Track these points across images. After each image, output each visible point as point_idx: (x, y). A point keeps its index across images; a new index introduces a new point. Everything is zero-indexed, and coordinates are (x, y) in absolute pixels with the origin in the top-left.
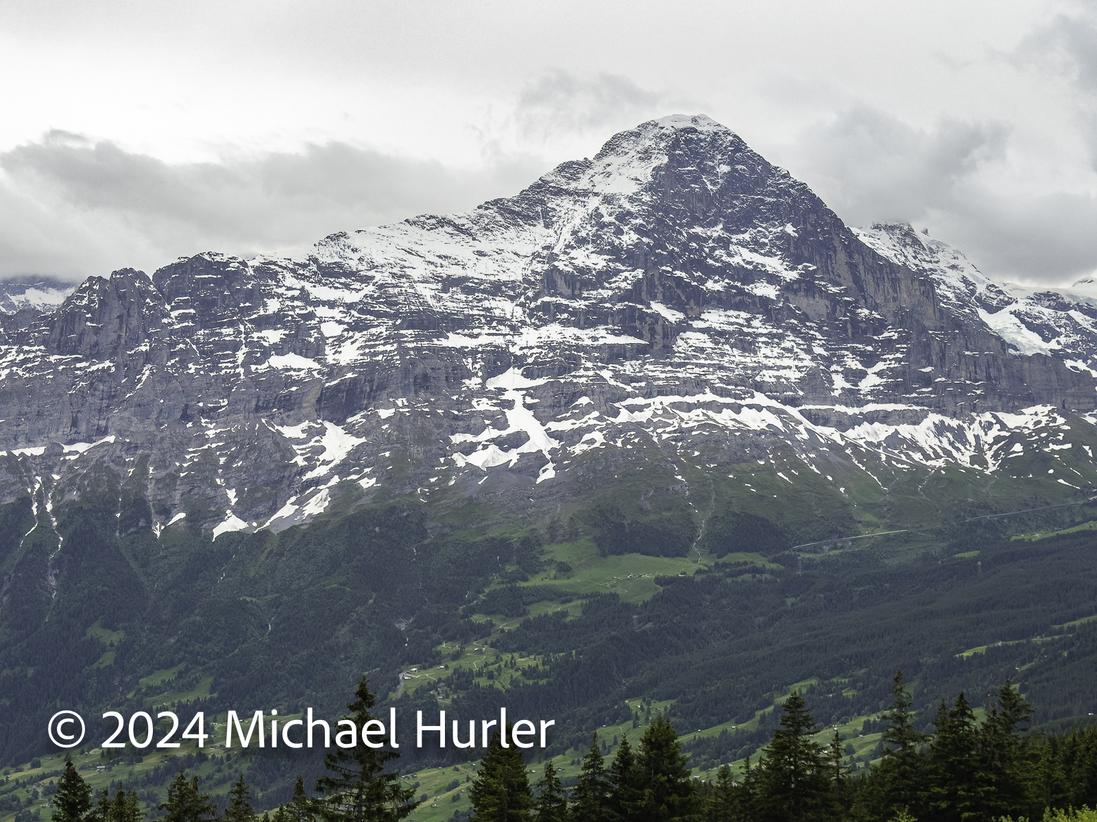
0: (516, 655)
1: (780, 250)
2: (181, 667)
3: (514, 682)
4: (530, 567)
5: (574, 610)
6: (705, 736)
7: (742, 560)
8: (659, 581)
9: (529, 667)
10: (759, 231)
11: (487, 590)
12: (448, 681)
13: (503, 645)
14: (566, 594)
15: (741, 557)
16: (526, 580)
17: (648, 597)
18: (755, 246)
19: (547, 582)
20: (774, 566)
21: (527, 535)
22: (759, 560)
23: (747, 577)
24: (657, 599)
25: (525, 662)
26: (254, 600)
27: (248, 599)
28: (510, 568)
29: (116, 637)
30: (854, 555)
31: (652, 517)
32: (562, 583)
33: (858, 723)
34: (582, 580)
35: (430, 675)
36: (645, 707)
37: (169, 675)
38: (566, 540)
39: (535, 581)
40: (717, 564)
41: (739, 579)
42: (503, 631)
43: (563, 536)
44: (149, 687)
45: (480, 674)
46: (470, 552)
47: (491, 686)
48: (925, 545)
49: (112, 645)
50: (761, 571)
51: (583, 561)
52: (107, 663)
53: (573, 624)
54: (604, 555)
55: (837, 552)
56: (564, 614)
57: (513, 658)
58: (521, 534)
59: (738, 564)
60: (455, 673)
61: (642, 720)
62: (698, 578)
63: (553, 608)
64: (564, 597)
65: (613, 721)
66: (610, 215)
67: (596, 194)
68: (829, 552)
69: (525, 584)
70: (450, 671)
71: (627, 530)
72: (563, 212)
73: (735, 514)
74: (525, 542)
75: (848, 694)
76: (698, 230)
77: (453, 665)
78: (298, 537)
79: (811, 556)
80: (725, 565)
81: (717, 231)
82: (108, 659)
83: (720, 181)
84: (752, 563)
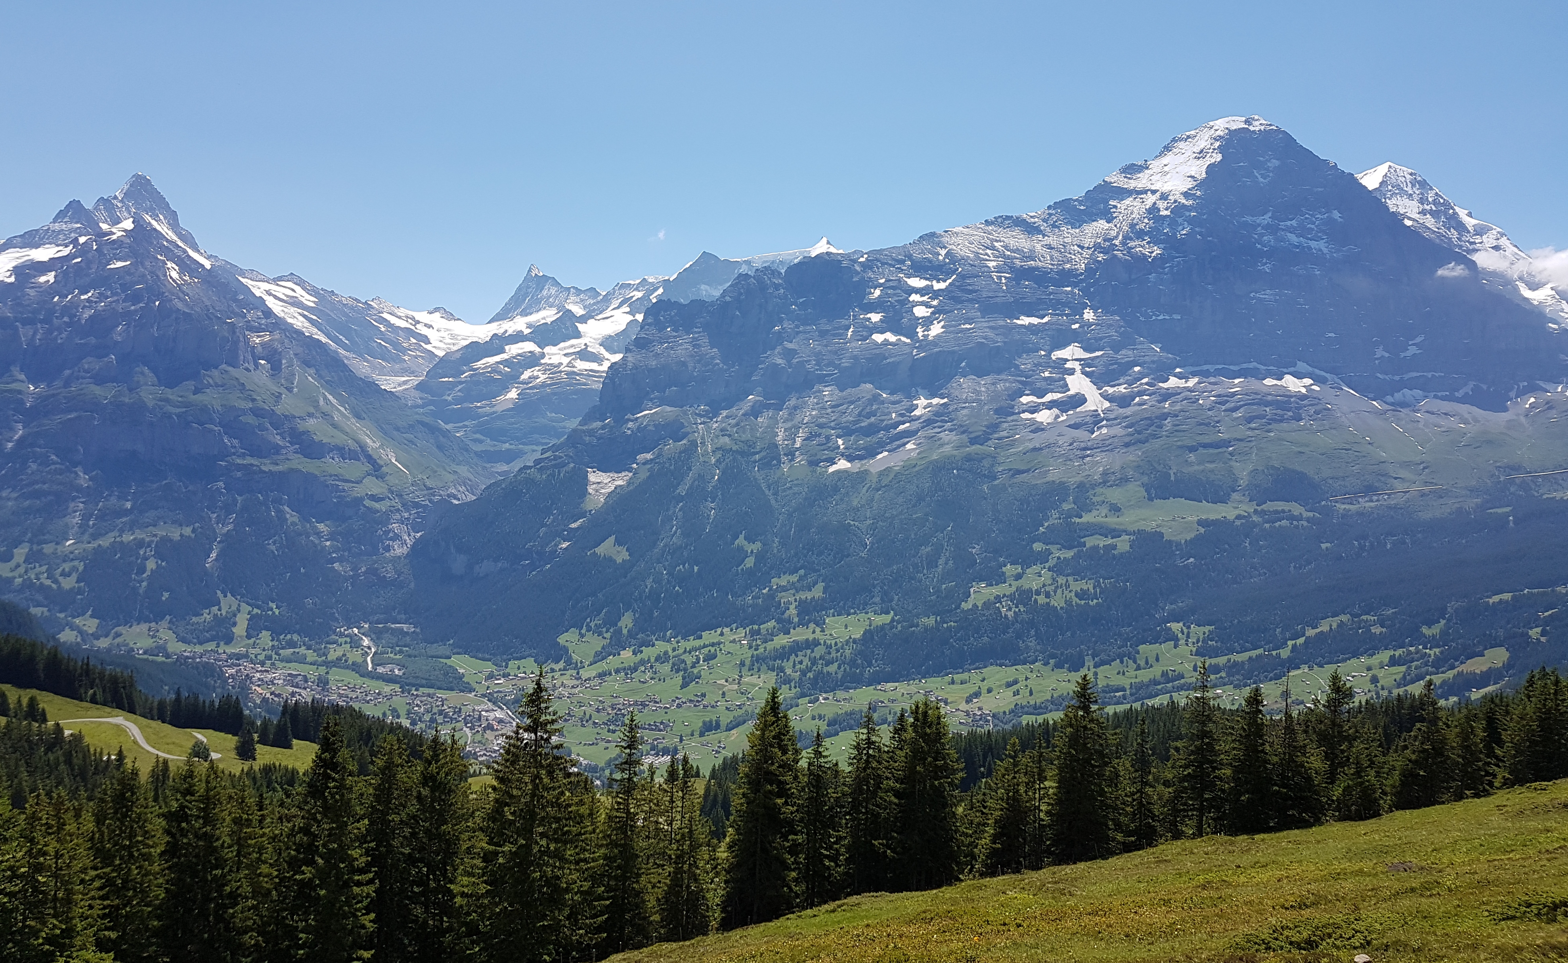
0: (1070, 579)
1: (1326, 234)
2: (802, 572)
3: (1068, 602)
4: (1084, 507)
5: (1123, 544)
6: (1240, 660)
7: (1280, 509)
8: (1200, 523)
9: (1081, 589)
10: (1306, 218)
11: (1046, 524)
12: (1011, 597)
13: (1059, 569)
14: (1114, 530)
15: (1280, 505)
16: (1081, 517)
17: (1190, 536)
18: (1302, 231)
19: (1100, 519)
20: (1311, 514)
21: (1082, 479)
22: (1296, 509)
23: (1284, 523)
24: (1198, 538)
25: (1077, 586)
26: (856, 524)
27: (852, 523)
28: (1066, 506)
29: (756, 547)
30: (1389, 507)
31: (1196, 468)
32: (1112, 521)
33: (1384, 656)
34: (1132, 519)
35: (995, 591)
36: (1185, 630)
37: (794, 578)
38: (1117, 485)
39: (1087, 518)
40: (1256, 511)
41: (1277, 524)
42: (1059, 558)
43: (1114, 481)
44: (778, 586)
45: (1038, 593)
46: (1033, 492)
47: (1048, 604)
48: (1460, 500)
49: (752, 552)
50: (1300, 518)
51: (1132, 503)
52: (748, 566)
53: (1122, 555)
54: (1151, 499)
55: (1372, 504)
56: (1114, 547)
57: (1067, 581)
58: (1078, 479)
59: (1276, 512)
60: (1017, 591)
61: (1182, 642)
62: (1238, 523)
63: (1102, 542)
64: (1115, 533)
65: (1155, 640)
66: (1167, 209)
67: (1154, 192)
68: (1365, 504)
69: (1078, 520)
70: (1014, 589)
71: (1172, 478)
72: (1123, 208)
73: (1273, 467)
74: (1081, 486)
75: (1377, 630)
76: (1249, 219)
77: (1015, 584)
78: (892, 476)
79: (1347, 507)
80: (1263, 512)
81: (1266, 219)
82: (750, 562)
83: (1271, 174)
84: (1290, 511)
